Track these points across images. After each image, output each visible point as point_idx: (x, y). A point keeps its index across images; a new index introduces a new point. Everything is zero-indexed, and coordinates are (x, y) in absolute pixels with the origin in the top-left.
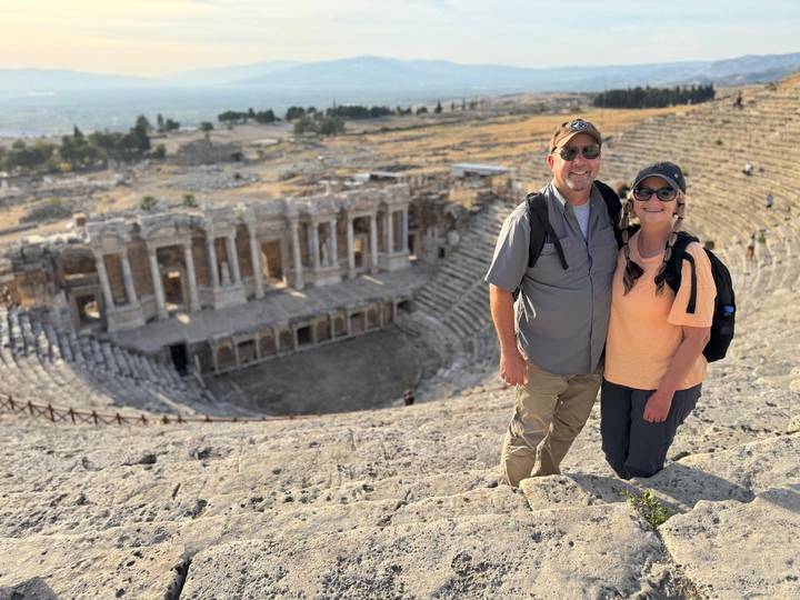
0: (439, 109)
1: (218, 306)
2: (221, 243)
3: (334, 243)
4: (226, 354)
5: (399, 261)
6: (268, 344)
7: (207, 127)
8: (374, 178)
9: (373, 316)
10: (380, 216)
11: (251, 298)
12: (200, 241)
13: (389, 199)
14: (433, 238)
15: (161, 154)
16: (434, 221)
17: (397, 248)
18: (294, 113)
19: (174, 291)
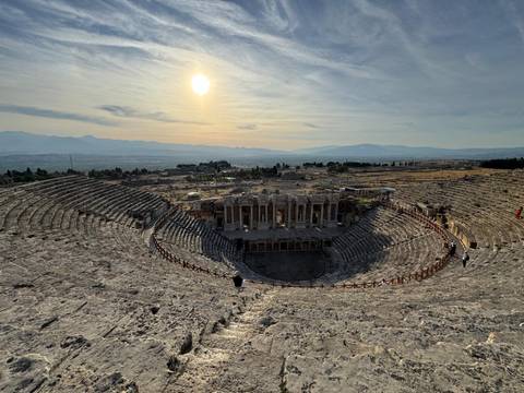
0: (393, 165)
1: (259, 228)
2: (263, 207)
3: (305, 212)
4: (254, 246)
5: (332, 224)
6: (269, 246)
7: (298, 168)
8: (347, 190)
9: (313, 244)
10: (326, 205)
11: (271, 228)
12: (256, 206)
13: (330, 199)
14: (349, 217)
15: (280, 176)
16: (350, 211)
17: (332, 218)
18: (330, 164)
19: (246, 221)
